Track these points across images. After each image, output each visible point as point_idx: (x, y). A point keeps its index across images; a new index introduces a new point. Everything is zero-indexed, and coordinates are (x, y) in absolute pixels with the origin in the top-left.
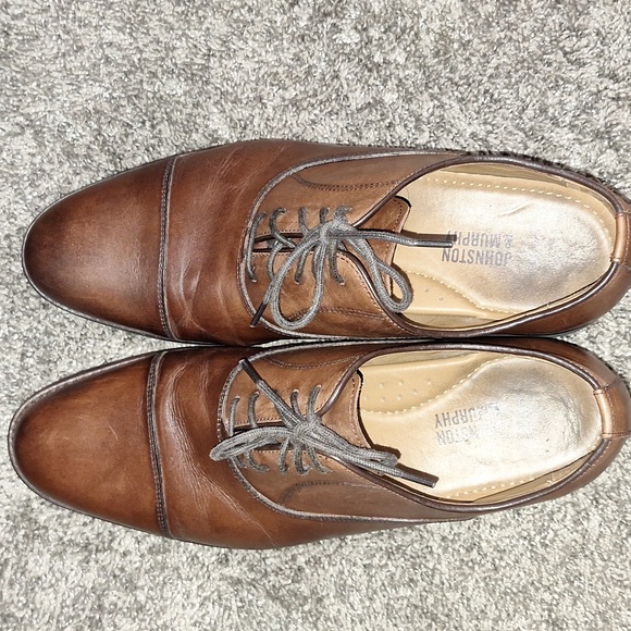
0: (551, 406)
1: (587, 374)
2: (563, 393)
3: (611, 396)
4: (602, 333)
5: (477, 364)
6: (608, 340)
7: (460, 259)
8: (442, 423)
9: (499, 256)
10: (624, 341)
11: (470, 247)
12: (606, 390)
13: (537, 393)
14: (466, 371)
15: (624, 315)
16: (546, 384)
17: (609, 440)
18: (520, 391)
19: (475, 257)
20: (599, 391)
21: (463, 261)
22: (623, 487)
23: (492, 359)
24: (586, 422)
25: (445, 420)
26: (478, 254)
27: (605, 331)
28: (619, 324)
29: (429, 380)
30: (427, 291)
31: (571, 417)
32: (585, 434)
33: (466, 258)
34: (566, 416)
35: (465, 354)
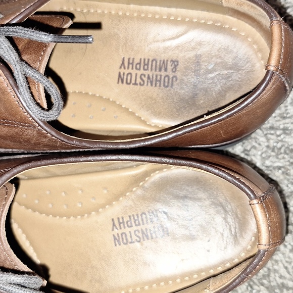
0: (212, 211)
1: (243, 183)
2: (221, 200)
3: (267, 206)
4: (254, 147)
5: (147, 174)
6: (259, 153)
7: (133, 81)
8: (117, 225)
9: (166, 79)
10: (273, 154)
11: (142, 71)
12: (262, 200)
13: (200, 199)
14: (138, 180)
15: (272, 132)
16: (207, 191)
17: (265, 251)
18: (185, 197)
19: (145, 79)
20: (255, 201)
21: (135, 84)
22: (272, 275)
23: (161, 169)
24: (242, 225)
25: (120, 223)
26: (149, 78)
27: (257, 145)
28: (268, 140)
29: (105, 188)
30: (104, 110)
31: (230, 220)
32: (241, 236)
33: (139, 81)
34: (225, 219)
35: (137, 166)
